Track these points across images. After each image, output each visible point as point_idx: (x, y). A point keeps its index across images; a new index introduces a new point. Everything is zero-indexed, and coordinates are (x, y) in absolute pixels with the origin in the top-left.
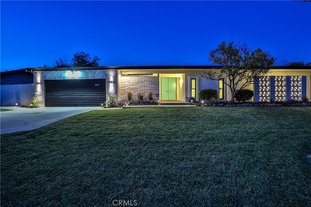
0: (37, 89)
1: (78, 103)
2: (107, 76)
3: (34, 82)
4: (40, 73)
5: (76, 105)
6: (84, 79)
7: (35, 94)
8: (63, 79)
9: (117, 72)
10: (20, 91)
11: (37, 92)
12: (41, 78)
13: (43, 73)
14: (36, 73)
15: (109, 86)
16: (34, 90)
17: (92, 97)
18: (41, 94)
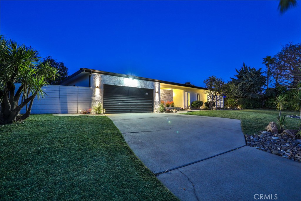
0: (95, 93)
1: (133, 109)
2: (154, 86)
3: (92, 85)
4: (99, 76)
5: (131, 112)
6: (139, 87)
7: (93, 99)
8: (121, 85)
9: (160, 84)
10: (67, 94)
11: (95, 96)
12: (101, 81)
13: (103, 76)
14: (94, 75)
15: (155, 95)
16: (91, 94)
17: (143, 104)
18: (100, 99)
